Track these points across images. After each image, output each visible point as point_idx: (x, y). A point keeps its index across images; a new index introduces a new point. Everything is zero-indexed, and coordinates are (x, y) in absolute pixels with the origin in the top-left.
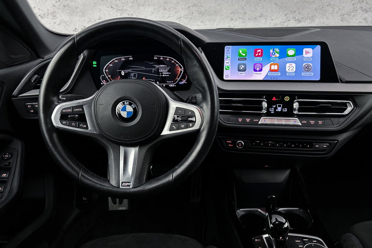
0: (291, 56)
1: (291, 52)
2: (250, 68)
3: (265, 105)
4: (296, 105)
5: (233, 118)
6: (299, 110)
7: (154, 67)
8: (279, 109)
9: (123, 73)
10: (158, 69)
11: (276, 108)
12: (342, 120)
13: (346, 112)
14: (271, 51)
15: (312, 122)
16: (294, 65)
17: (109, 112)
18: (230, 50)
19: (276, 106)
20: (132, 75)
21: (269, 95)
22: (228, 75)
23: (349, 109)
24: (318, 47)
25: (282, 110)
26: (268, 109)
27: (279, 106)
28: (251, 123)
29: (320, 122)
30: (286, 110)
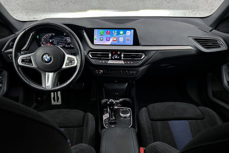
0: (121, 34)
1: (121, 32)
2: (105, 39)
3: (110, 55)
4: (122, 55)
5: (98, 61)
6: (124, 57)
7: (64, 38)
8: (116, 57)
9: (51, 41)
10: (66, 39)
11: (115, 57)
12: (140, 61)
13: (142, 58)
14: (114, 32)
15: (129, 62)
16: (123, 38)
17: (41, 59)
18: (96, 31)
20: (55, 42)
21: (112, 51)
22: (96, 42)
23: (143, 57)
24: (132, 31)
26: (111, 57)
27: (116, 56)
28: (105, 63)
29: (132, 62)
30: (119, 57)
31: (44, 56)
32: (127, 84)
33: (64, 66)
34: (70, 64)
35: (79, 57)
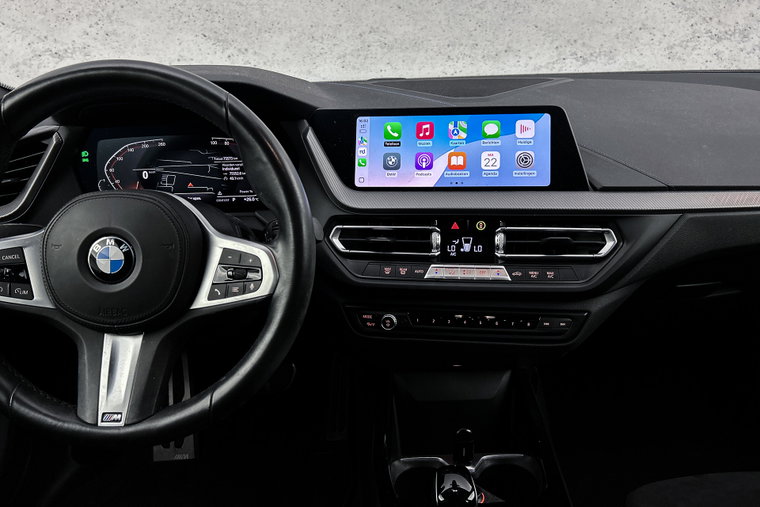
0: (491, 137)
1: (491, 127)
2: (408, 163)
3: (436, 238)
4: (500, 239)
5: (373, 266)
6: (507, 249)
7: (212, 162)
8: (467, 247)
9: (145, 175)
10: (220, 165)
11: (460, 246)
12: (595, 268)
13: (604, 251)
14: (451, 127)
15: (534, 274)
16: (497, 155)
17: (73, 260)
18: (368, 124)
19: (461, 240)
20: (165, 178)
21: (444, 218)
22: (363, 176)
23: (609, 245)
24: (546, 118)
25: (472, 249)
26: (443, 246)
27: (467, 241)
28: (410, 276)
29: (550, 274)
30: (479, 249)
31: (96, 247)
32: (506, 377)
33: (202, 301)
34: (235, 290)
35: (284, 251)
